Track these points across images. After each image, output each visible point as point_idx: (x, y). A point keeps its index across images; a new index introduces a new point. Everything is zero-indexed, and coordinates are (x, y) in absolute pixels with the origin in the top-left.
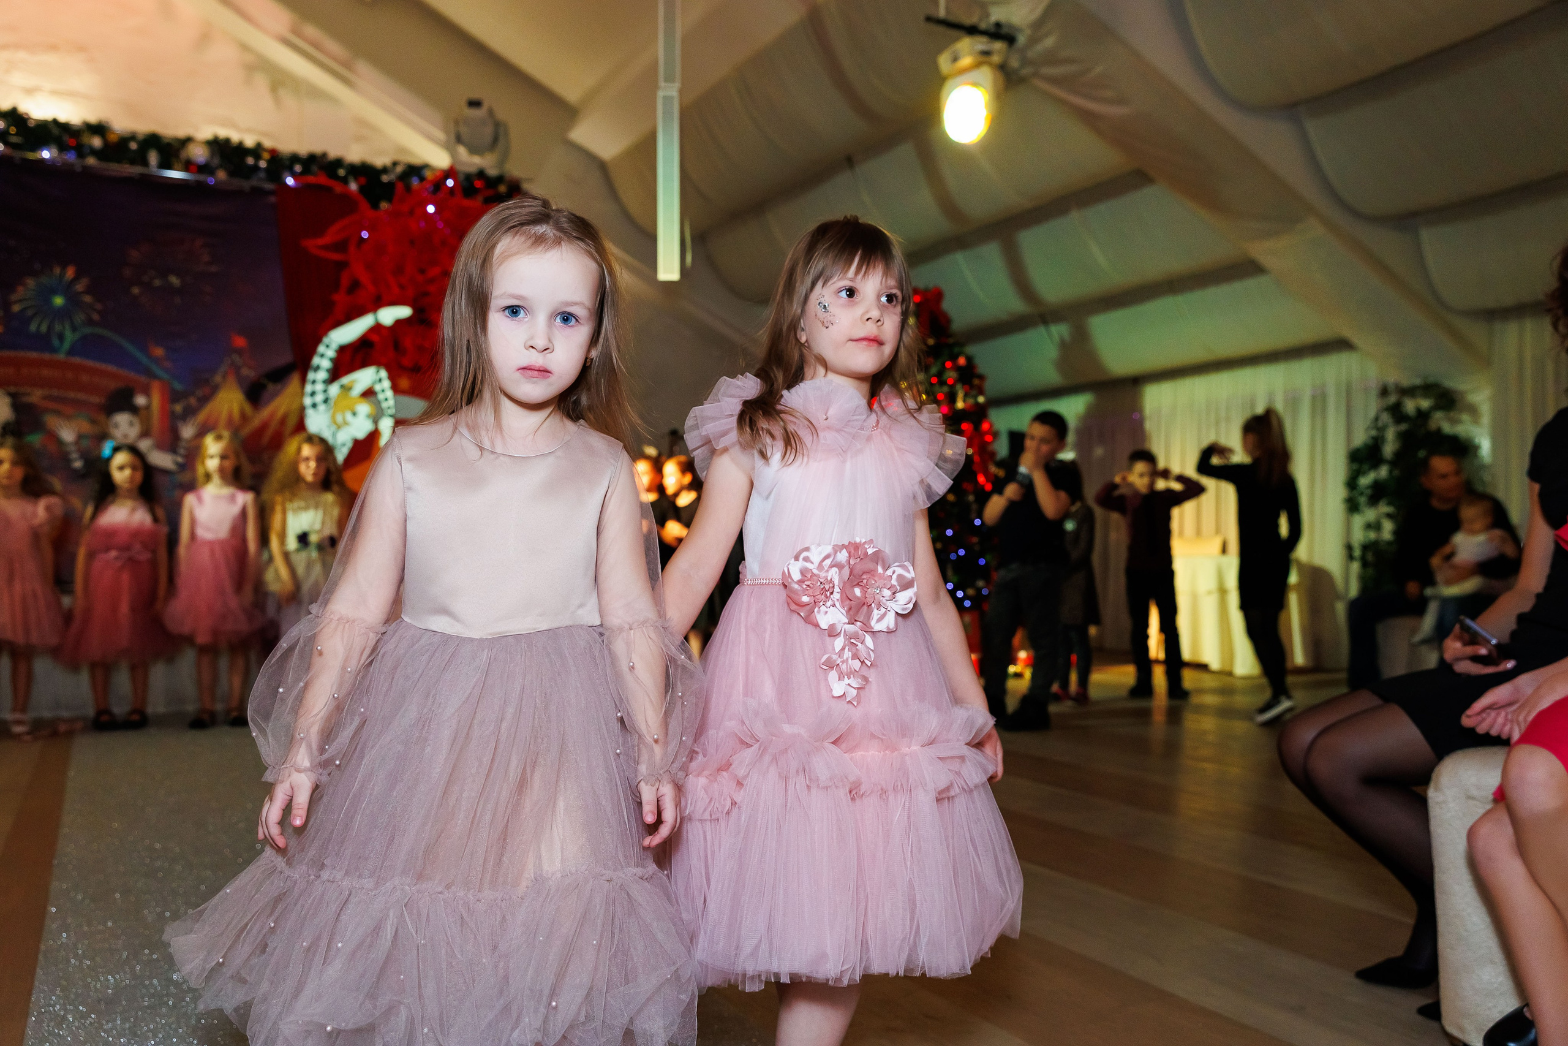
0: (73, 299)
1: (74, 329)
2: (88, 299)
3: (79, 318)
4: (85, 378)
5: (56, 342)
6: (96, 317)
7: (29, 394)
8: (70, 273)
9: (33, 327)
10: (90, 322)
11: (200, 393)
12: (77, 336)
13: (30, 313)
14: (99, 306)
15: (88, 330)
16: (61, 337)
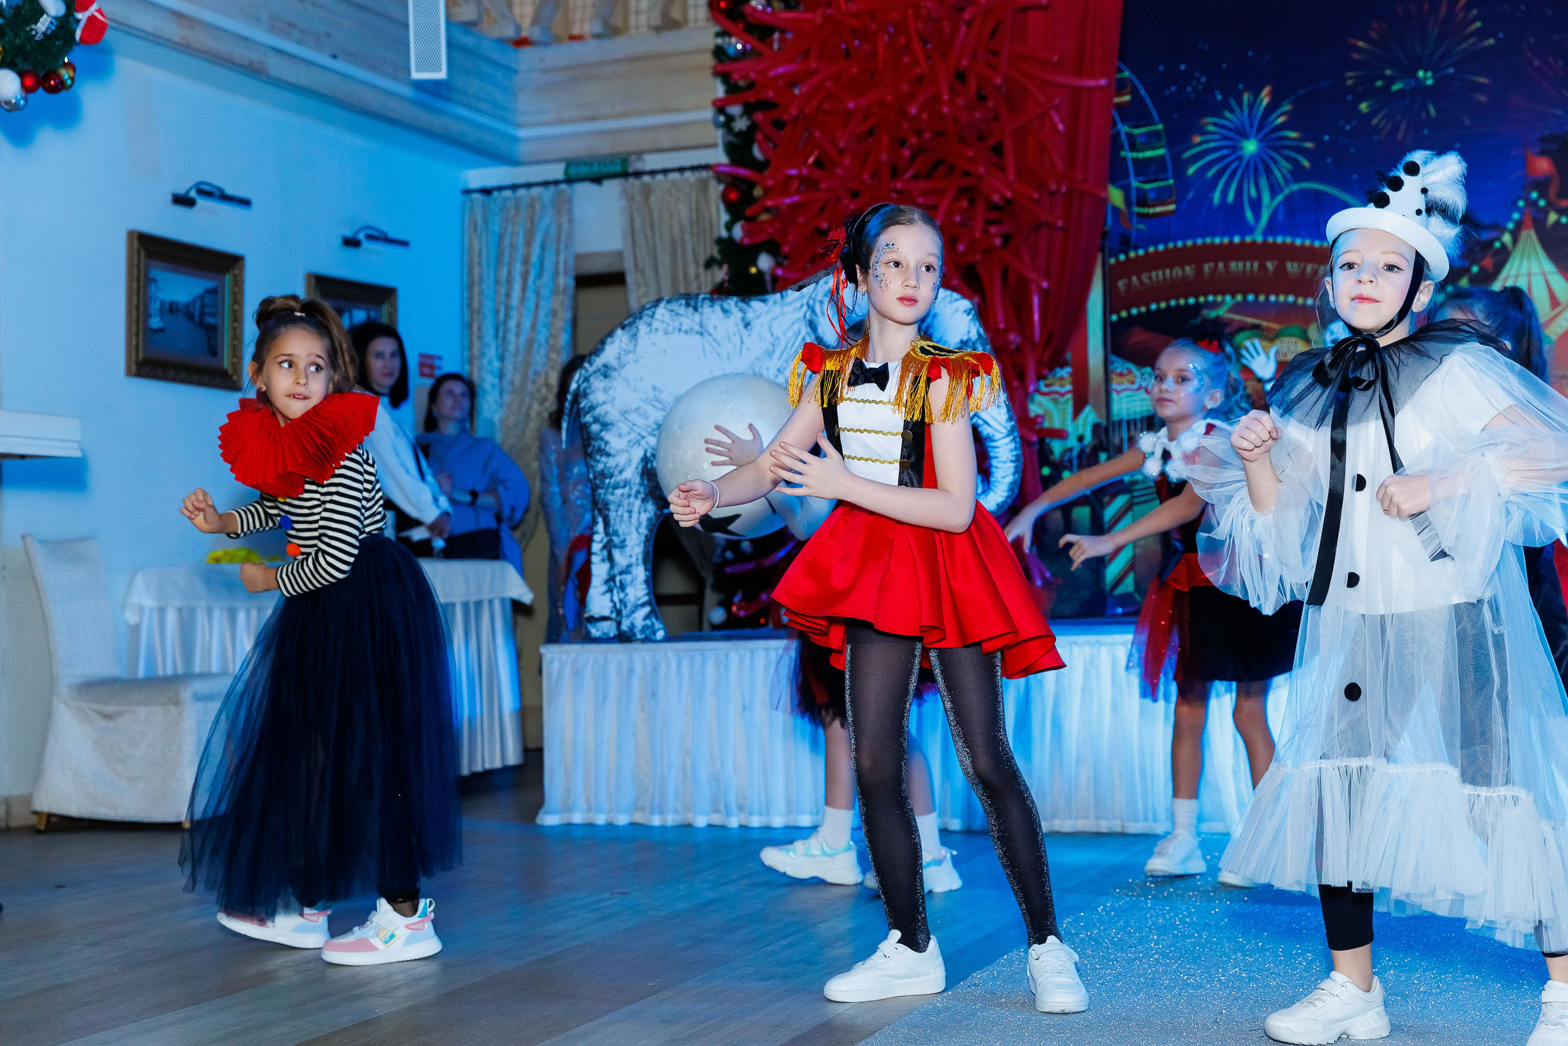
0: (1272, 142)
1: (1274, 191)
2: (1293, 134)
3: (1281, 169)
4: (1292, 267)
5: (1249, 215)
6: (1306, 163)
7: (1215, 305)
8: (1265, 99)
9: (1216, 197)
10: (1298, 174)
11: (1475, 269)
12: (1279, 198)
13: (1210, 173)
14: (1309, 145)
15: (1295, 187)
16: (1256, 205)
